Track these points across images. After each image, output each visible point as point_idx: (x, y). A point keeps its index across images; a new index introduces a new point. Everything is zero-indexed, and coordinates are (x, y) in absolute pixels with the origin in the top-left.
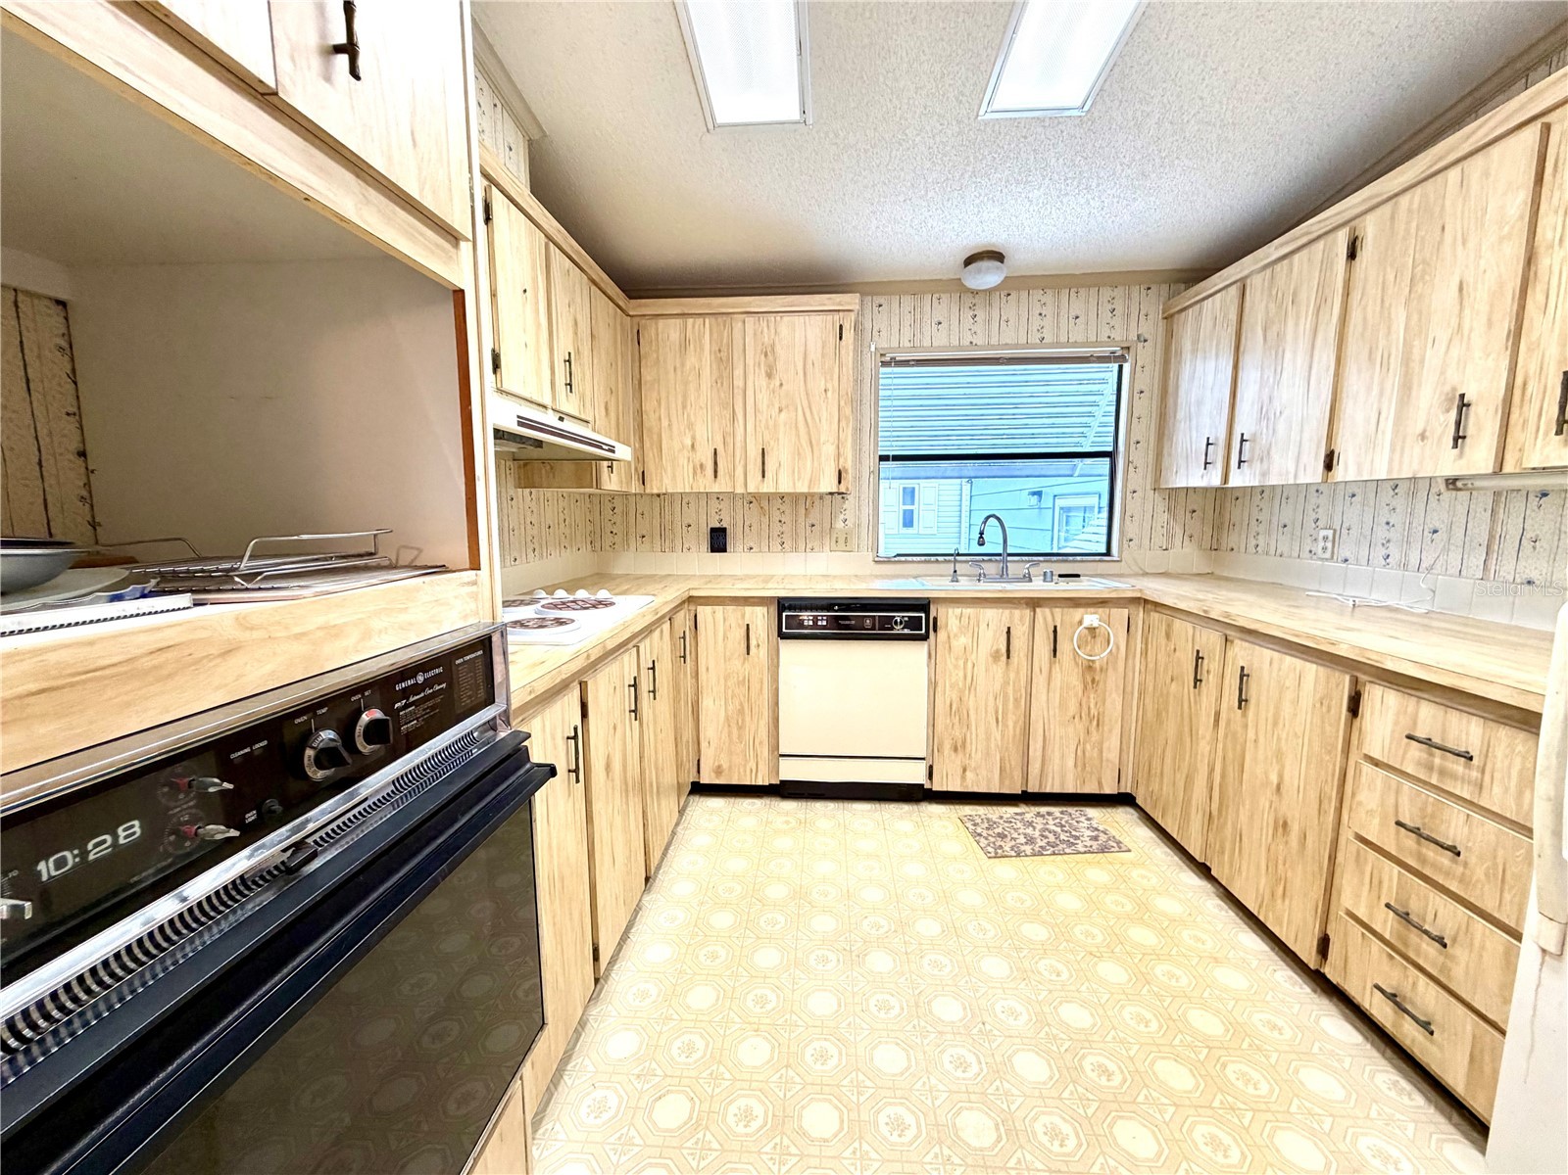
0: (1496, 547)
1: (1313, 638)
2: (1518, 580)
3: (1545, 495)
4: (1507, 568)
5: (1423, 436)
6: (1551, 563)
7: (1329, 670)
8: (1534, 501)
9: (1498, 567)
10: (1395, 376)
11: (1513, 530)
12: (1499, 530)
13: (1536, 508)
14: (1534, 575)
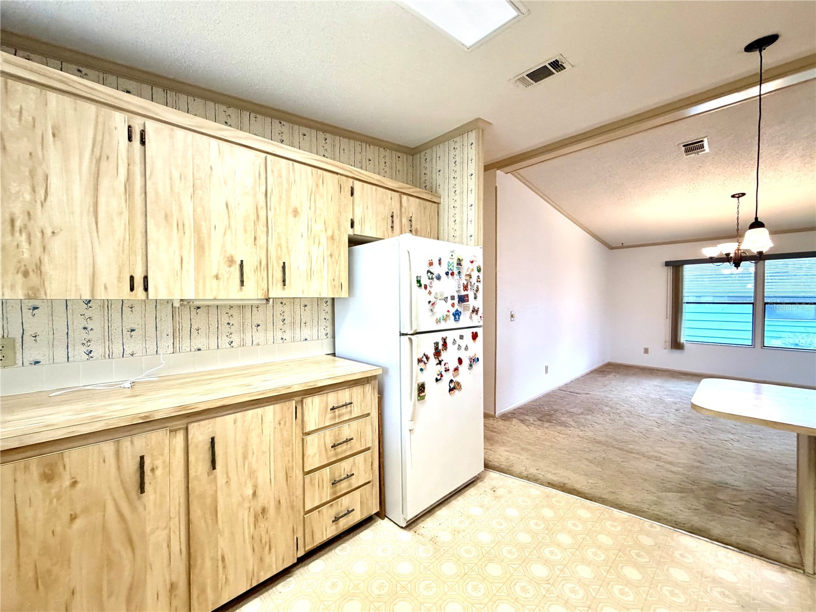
0: (178, 335)
1: (274, 390)
2: (193, 350)
3: (199, 308)
4: (186, 345)
5: (217, 277)
6: (207, 339)
7: (280, 404)
8: (194, 312)
9: (180, 345)
10: (191, 238)
11: (186, 325)
12: (178, 326)
13: (195, 314)
14: (200, 346)
